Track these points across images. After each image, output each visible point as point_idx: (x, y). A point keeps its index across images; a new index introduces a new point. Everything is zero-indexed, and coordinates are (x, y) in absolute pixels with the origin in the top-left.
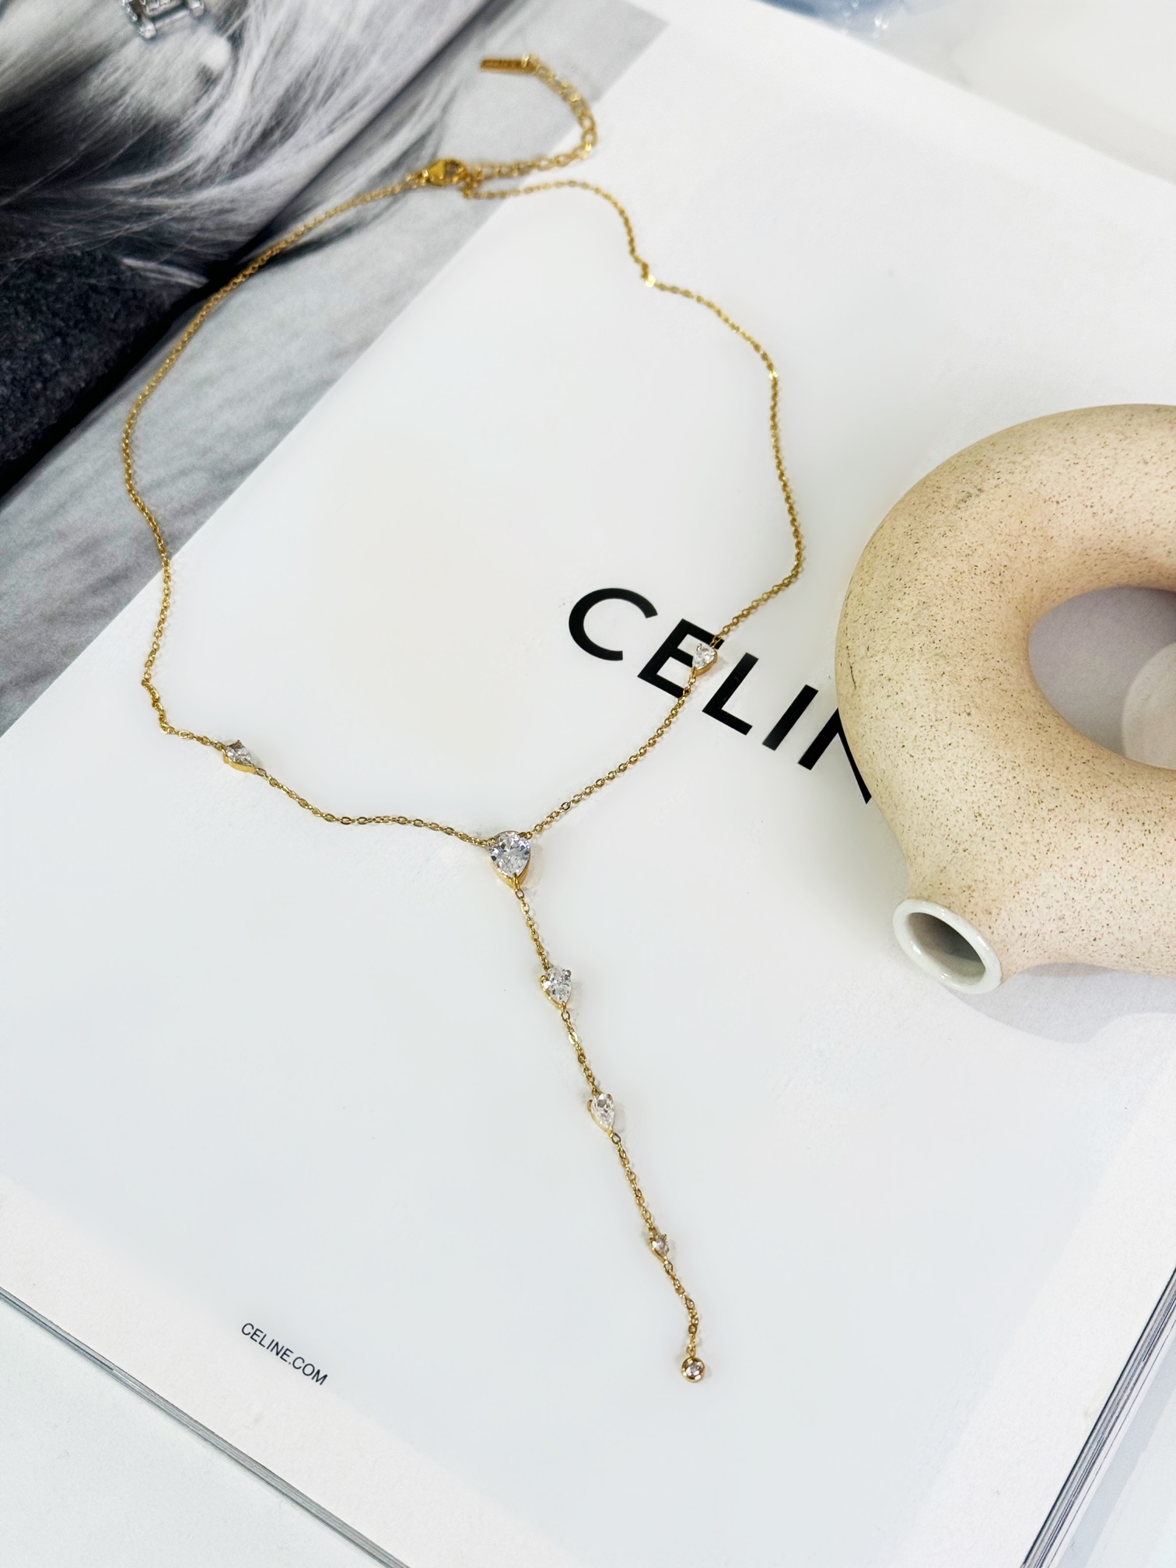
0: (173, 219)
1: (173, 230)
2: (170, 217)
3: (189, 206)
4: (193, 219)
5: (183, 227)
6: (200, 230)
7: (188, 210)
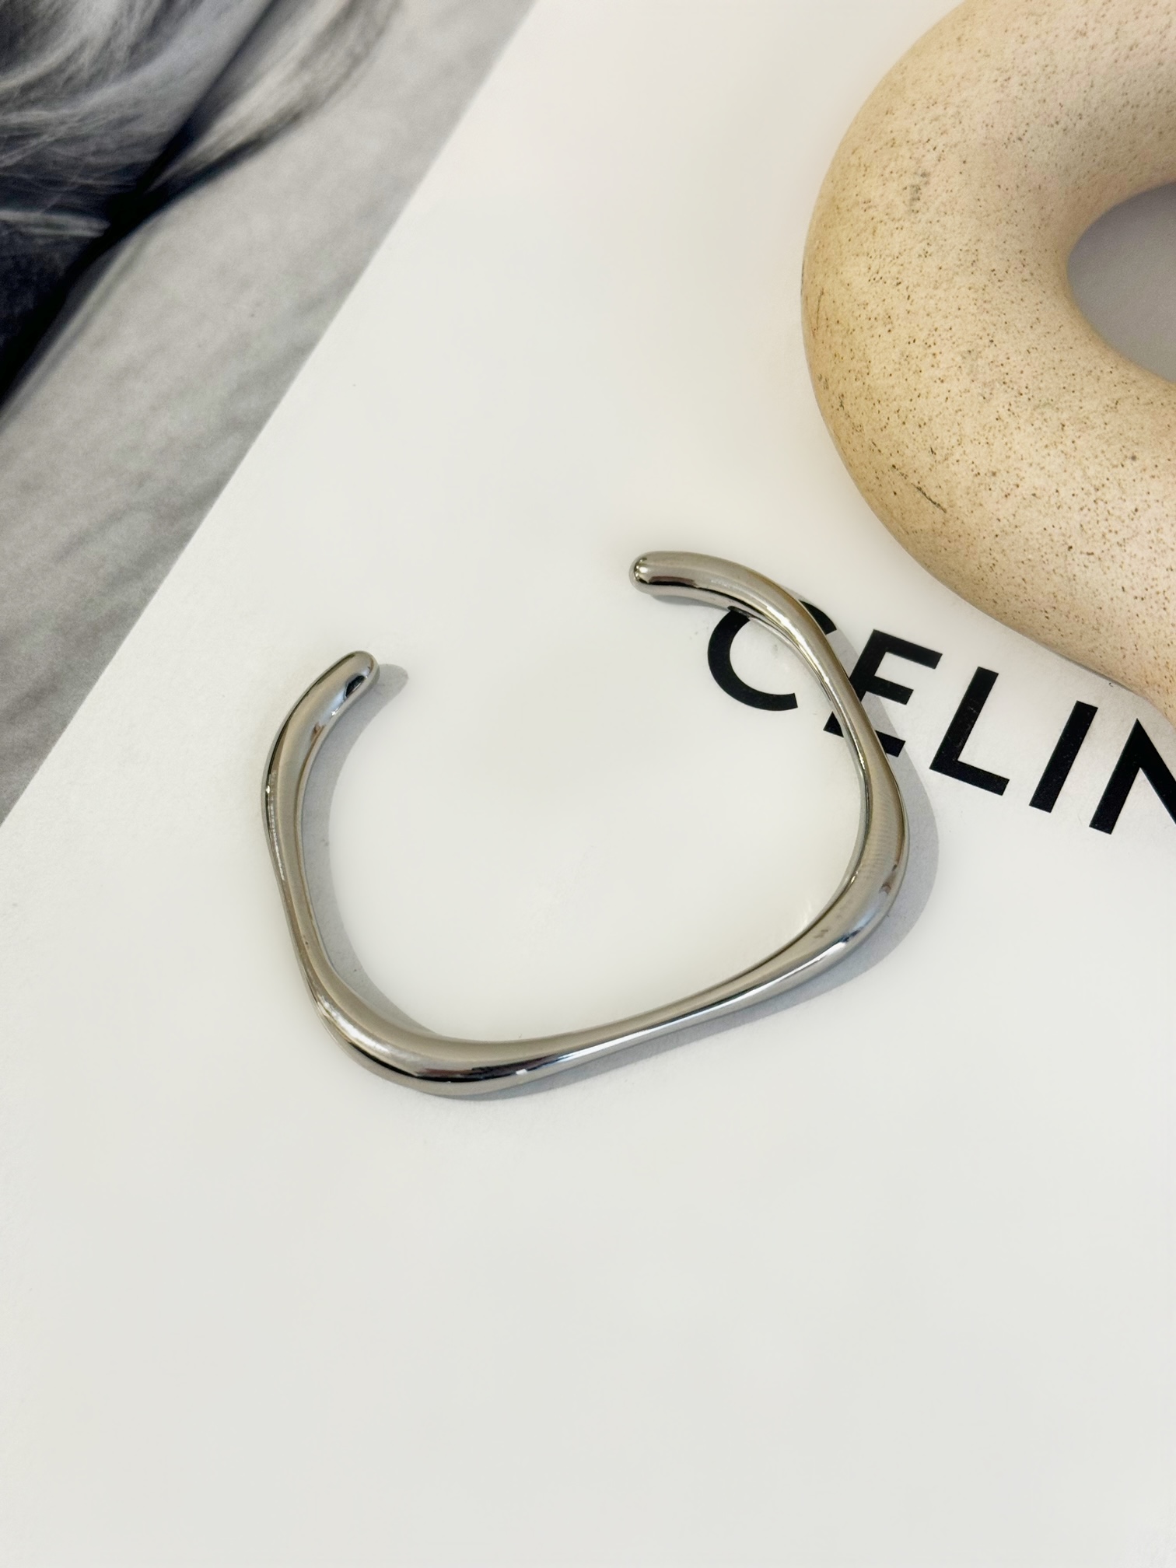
0: (58, 142)
1: (59, 159)
2: (53, 139)
3: (77, 119)
4: (84, 139)
5: (72, 151)
6: (97, 153)
7: (77, 125)
